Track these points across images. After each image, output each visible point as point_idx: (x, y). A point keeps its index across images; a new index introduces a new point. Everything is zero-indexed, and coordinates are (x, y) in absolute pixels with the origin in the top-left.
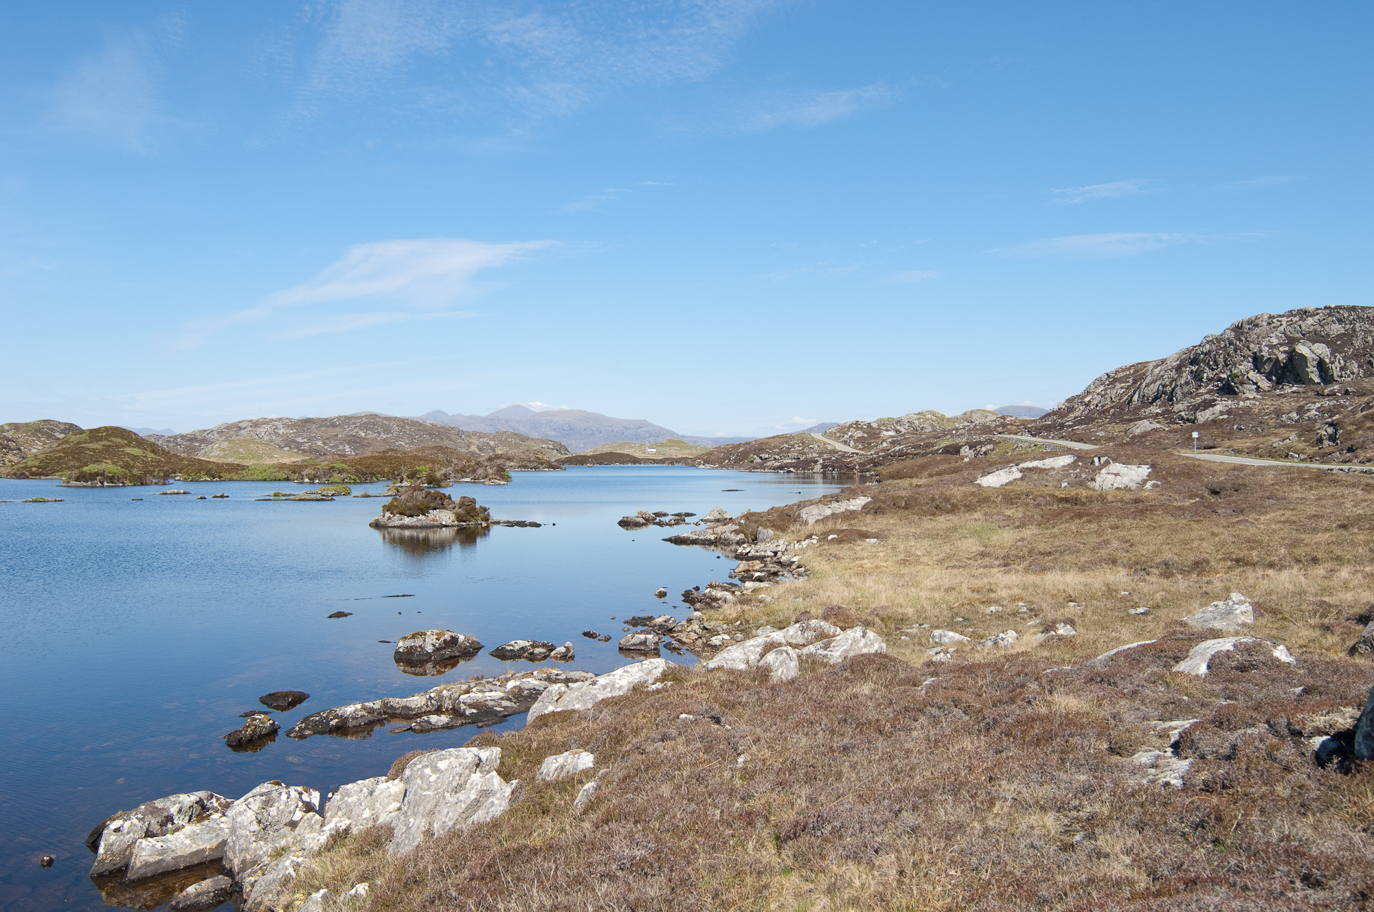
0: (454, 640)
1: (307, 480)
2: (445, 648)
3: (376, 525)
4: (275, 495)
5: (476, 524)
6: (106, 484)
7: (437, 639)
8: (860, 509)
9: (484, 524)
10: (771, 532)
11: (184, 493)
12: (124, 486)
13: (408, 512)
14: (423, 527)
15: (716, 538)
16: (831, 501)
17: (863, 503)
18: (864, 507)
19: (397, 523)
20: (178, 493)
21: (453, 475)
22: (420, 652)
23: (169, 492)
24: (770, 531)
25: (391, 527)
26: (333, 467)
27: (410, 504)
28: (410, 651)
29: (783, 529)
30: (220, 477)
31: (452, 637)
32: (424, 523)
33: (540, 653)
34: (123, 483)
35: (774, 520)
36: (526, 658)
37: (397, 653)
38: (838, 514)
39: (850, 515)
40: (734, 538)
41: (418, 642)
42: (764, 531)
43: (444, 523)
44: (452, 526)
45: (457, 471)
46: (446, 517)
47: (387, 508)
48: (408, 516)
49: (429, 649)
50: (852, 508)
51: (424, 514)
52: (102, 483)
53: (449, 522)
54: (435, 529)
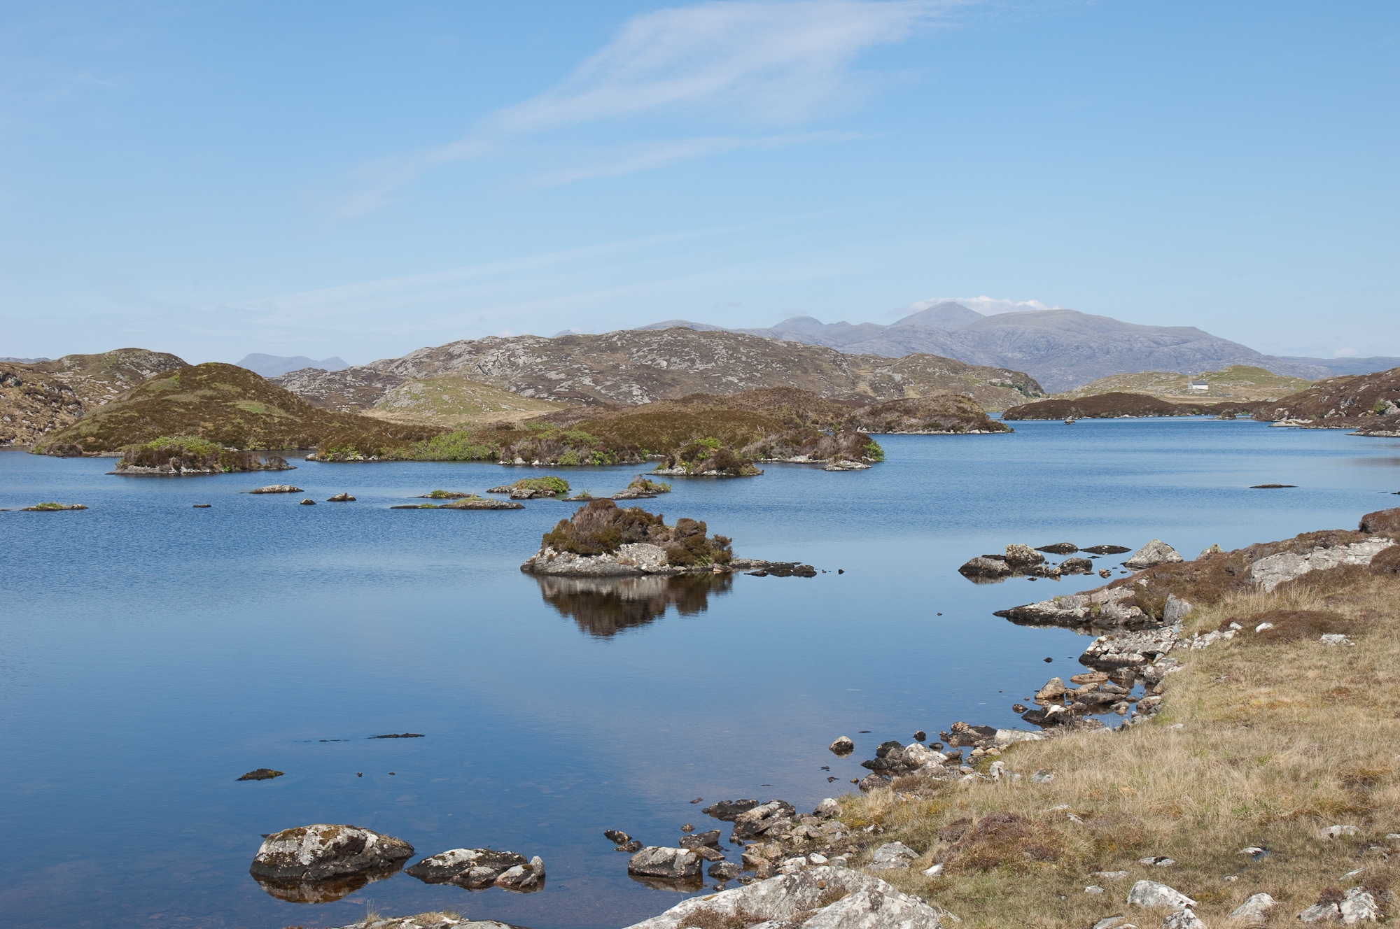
0: (356, 845)
1: (519, 461)
2: (336, 858)
3: (531, 570)
4: (436, 496)
5: (703, 570)
6: (184, 470)
7: (322, 842)
8: (1369, 563)
9: (717, 569)
10: (1186, 605)
11: (292, 491)
12: (213, 474)
13: (582, 548)
14: (605, 576)
15: (1087, 614)
16: (1312, 546)
17: (1377, 550)
18: (1377, 559)
19: (562, 567)
20: (281, 492)
21: (777, 450)
22: (288, 864)
23: (265, 489)
24: (1186, 603)
25: (552, 574)
26: (564, 437)
27: (585, 534)
28: (275, 859)
29: (1212, 600)
30: (380, 454)
31: (351, 839)
32: (608, 568)
33: (480, 876)
34: (212, 468)
35: (1203, 580)
36: (457, 882)
37: (257, 863)
38: (1321, 573)
39: (1347, 574)
40: (1121, 613)
41: (290, 847)
42: (1176, 602)
43: (644, 567)
44: (658, 573)
45: (786, 443)
46: (649, 556)
47: (552, 540)
48: (583, 555)
49: (306, 859)
50: (1352, 560)
51: (609, 552)
52: (178, 468)
53: (655, 566)
54: (629, 579)
